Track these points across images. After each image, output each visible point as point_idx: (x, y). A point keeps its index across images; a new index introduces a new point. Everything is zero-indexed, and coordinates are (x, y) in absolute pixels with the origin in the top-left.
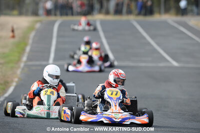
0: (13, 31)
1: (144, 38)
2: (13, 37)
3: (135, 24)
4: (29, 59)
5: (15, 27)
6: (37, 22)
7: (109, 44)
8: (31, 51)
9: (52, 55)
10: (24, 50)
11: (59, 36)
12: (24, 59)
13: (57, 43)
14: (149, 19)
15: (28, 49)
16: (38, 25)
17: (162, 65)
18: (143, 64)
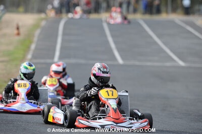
0: (18, 28)
1: (150, 37)
2: (18, 34)
3: (142, 23)
4: (34, 57)
5: (20, 24)
6: (42, 19)
7: (115, 43)
8: (36, 49)
9: (57, 54)
10: (29, 48)
11: (64, 34)
12: (29, 56)
13: (63, 40)
14: (156, 18)
15: (33, 46)
16: (43, 23)
17: (168, 64)
18: (149, 64)
